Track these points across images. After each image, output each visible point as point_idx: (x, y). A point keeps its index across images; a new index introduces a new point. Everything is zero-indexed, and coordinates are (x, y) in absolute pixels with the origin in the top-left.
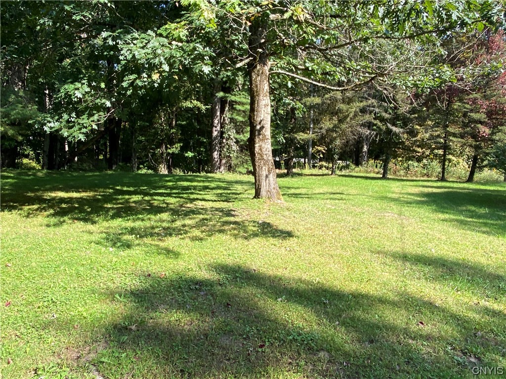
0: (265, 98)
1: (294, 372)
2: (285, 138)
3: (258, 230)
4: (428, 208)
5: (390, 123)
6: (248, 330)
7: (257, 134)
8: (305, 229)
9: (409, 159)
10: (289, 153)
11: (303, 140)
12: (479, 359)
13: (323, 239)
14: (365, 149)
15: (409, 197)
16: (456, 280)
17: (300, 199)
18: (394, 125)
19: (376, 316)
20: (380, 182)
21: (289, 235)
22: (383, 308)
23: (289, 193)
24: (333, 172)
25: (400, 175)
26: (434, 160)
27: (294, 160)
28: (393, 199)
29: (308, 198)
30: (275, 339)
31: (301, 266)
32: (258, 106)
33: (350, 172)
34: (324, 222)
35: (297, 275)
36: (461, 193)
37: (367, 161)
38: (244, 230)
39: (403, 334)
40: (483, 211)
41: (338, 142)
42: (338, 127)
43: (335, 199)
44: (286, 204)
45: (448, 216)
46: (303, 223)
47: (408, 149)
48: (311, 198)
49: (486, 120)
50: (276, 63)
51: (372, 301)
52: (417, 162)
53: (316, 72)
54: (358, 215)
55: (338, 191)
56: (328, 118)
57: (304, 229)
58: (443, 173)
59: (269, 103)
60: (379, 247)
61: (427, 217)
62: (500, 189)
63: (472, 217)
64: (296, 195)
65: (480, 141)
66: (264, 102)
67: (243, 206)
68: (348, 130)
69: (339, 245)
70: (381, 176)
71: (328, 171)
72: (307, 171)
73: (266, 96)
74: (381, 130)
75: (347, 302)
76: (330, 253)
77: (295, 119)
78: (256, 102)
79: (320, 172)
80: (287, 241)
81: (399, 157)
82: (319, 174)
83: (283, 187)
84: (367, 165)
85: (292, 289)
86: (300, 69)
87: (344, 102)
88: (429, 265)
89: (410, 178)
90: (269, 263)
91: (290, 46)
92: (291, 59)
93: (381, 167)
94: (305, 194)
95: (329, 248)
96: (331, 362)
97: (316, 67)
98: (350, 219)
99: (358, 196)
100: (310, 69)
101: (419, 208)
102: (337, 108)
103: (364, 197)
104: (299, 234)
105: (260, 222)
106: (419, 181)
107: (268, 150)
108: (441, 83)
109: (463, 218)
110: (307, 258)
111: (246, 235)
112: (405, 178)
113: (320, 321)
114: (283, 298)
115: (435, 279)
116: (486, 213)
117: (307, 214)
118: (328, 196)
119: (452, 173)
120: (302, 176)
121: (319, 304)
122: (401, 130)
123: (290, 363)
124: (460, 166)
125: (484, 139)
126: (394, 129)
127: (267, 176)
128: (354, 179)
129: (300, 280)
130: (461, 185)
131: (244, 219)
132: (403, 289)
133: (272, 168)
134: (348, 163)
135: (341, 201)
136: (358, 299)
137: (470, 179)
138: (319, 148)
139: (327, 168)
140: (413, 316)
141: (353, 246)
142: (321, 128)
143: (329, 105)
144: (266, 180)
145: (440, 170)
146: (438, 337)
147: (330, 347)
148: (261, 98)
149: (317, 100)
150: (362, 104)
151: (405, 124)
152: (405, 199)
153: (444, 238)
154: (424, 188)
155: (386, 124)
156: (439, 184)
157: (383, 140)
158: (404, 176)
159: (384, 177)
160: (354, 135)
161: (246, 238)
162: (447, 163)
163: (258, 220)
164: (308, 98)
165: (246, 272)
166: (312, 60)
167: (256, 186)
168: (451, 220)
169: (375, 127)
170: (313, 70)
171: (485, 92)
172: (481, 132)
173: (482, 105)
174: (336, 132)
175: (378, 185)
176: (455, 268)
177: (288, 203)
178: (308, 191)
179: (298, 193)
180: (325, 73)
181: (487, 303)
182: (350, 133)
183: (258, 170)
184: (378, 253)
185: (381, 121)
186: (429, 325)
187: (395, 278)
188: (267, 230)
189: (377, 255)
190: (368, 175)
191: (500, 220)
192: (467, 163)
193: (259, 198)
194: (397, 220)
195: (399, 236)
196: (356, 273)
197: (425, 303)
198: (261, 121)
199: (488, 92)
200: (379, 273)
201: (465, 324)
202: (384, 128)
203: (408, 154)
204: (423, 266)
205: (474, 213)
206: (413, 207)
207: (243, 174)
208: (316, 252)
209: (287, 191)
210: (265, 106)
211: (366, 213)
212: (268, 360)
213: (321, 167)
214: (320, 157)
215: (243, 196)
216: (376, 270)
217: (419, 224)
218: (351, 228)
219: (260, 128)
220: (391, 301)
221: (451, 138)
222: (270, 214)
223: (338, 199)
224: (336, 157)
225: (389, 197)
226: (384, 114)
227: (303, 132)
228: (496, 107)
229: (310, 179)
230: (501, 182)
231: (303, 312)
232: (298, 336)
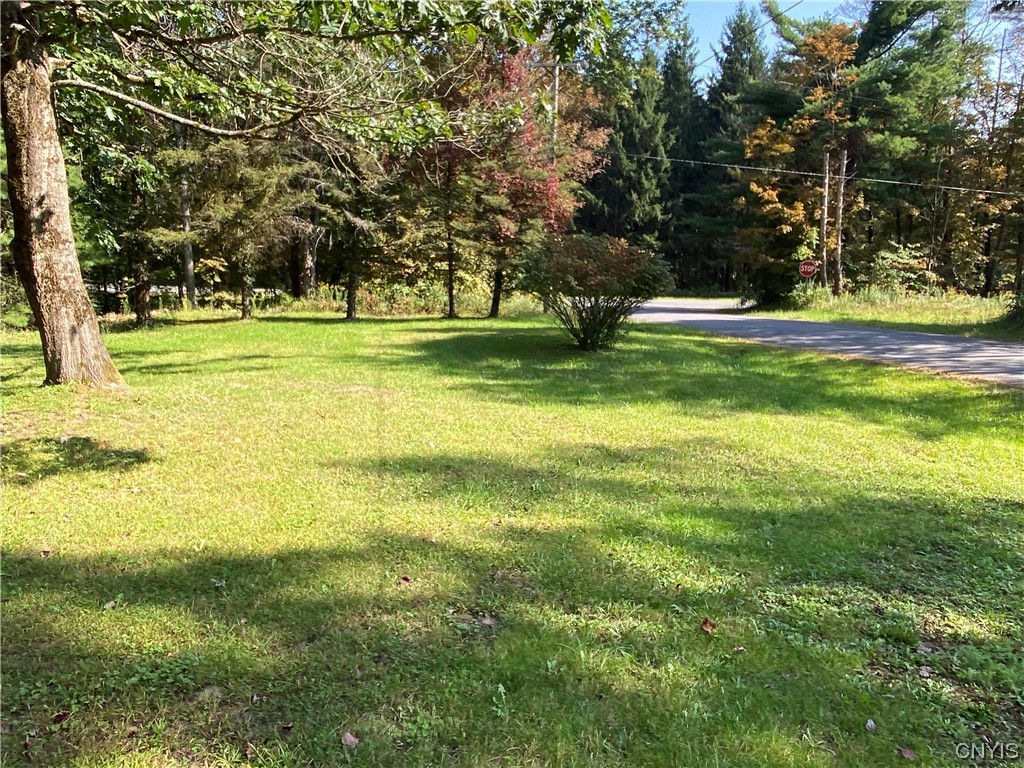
0: (47, 143)
1: (140, 751)
2: (119, 240)
3: (57, 459)
4: (426, 368)
5: (350, 211)
6: (23, 691)
7: (34, 229)
8: (179, 439)
9: (394, 280)
10: (136, 275)
11: (167, 245)
12: (496, 617)
13: (221, 455)
14: (310, 262)
15: (395, 351)
16: (465, 490)
17: (169, 377)
18: (357, 214)
19: (324, 586)
20: (341, 327)
21: (140, 457)
22: (338, 569)
23: (143, 364)
24: (245, 312)
25: (380, 313)
26: (436, 282)
27: (153, 289)
28: (367, 357)
29: (188, 372)
30: (96, 692)
31: (166, 523)
32: (28, 162)
33: (283, 310)
34: (223, 418)
35: (153, 542)
36: (480, 337)
37: (316, 288)
38: (18, 463)
39: (373, 608)
40: (514, 365)
41: (249, 248)
42: (246, 217)
43: (252, 369)
44: (132, 391)
45: (459, 379)
46: (173, 428)
47: (389, 262)
48: (195, 371)
49: (510, 208)
50: (69, 62)
51: (317, 560)
52: (408, 285)
53: (172, 91)
54: (297, 396)
55: (258, 352)
56: (221, 198)
57: (175, 440)
58: (451, 304)
59: (61, 156)
60: (335, 453)
61: (425, 386)
62: (538, 325)
63: (495, 378)
64: (159, 369)
65: (504, 244)
66: (46, 151)
67: (15, 408)
68: (267, 222)
69: (255, 462)
70: (345, 315)
71: (235, 311)
72: (186, 313)
73: (51, 138)
74: (335, 224)
75: (267, 574)
76: (235, 482)
77: (142, 196)
78: (24, 152)
79: (218, 314)
80: (135, 473)
81: (376, 278)
82: (216, 317)
83: (127, 353)
84: (317, 295)
85: (141, 575)
86: (134, 83)
87: (252, 163)
88: (424, 471)
89: (397, 317)
90: (86, 530)
91: (93, 25)
92: (106, 57)
93: (343, 297)
94: (182, 365)
95: (234, 472)
96: (227, 703)
97: (170, 81)
98: (280, 406)
99: (300, 359)
100: (157, 83)
101: (412, 370)
102: (239, 176)
103: (310, 359)
104: (163, 453)
105: (64, 438)
106: (412, 320)
107: (69, 268)
108: (428, 136)
109: (482, 381)
110: (182, 502)
111: (24, 474)
112: (389, 317)
113: (206, 627)
114: (118, 600)
115: (433, 495)
116: (517, 368)
117: (183, 408)
118: (236, 363)
119: (465, 304)
120: (174, 324)
121: (205, 592)
122: (372, 225)
123: (132, 735)
124: (477, 289)
125: (508, 241)
126: (359, 222)
127: (74, 331)
128: (291, 324)
129: (163, 553)
130: (480, 324)
131: (19, 436)
132: (377, 523)
133: (84, 311)
134: (278, 292)
135: (262, 373)
136: (292, 563)
137: (494, 313)
138: (210, 263)
139: (234, 305)
140: (392, 570)
141: (284, 460)
142: (208, 219)
143: (219, 167)
144: (72, 340)
145: (446, 298)
146: (433, 598)
147: (224, 675)
148: (36, 142)
149: (191, 156)
150: (290, 169)
151: (379, 214)
152: (388, 357)
153: (450, 419)
154: (420, 334)
155: (343, 212)
156: (446, 324)
157: (341, 243)
158: (386, 314)
159: (350, 318)
160: (282, 233)
161: (23, 482)
162: (456, 286)
163: (57, 435)
164: (170, 152)
165: (22, 562)
166: (157, 63)
167: (45, 354)
168: (464, 387)
169: (324, 219)
170: (164, 88)
171: (504, 158)
172: (504, 230)
173: (501, 181)
174: (243, 227)
175: (337, 334)
176: (466, 468)
177: (138, 388)
178: (188, 357)
179: (164, 362)
180: (195, 97)
181: (512, 519)
182: (272, 230)
183: (46, 316)
184: (334, 465)
185: (334, 207)
186: (419, 579)
187: (363, 507)
188: (81, 454)
189: (333, 470)
190: (319, 315)
191: (538, 377)
192: (489, 285)
193: (59, 383)
194: (372, 398)
195: (374, 428)
196: (288, 512)
197: (413, 542)
198: (43, 198)
199: (510, 159)
200: (333, 504)
201: (479, 563)
202: (340, 220)
203: (390, 271)
204: (414, 475)
205: (499, 371)
206: (402, 370)
207: (18, 329)
208: (204, 487)
209: (137, 362)
210: (50, 163)
211: (314, 391)
212: (77, 743)
213: (219, 304)
214: (215, 282)
215: (17, 382)
216: (328, 498)
217: (410, 399)
218: (282, 424)
219: (43, 214)
220: (353, 553)
221: (458, 240)
222: (92, 417)
223: (258, 369)
224: (249, 280)
225: (359, 354)
226: (337, 192)
227: (166, 226)
228: (522, 185)
229: (192, 330)
230: (539, 314)
231: (165, 619)
232: (151, 672)
